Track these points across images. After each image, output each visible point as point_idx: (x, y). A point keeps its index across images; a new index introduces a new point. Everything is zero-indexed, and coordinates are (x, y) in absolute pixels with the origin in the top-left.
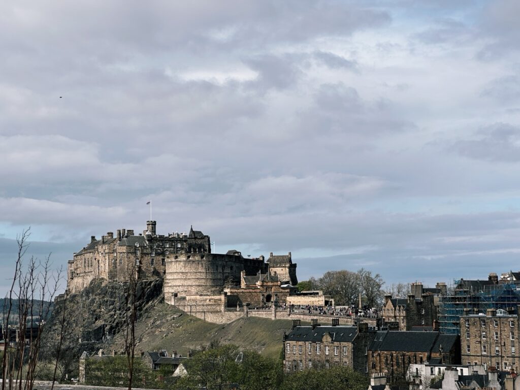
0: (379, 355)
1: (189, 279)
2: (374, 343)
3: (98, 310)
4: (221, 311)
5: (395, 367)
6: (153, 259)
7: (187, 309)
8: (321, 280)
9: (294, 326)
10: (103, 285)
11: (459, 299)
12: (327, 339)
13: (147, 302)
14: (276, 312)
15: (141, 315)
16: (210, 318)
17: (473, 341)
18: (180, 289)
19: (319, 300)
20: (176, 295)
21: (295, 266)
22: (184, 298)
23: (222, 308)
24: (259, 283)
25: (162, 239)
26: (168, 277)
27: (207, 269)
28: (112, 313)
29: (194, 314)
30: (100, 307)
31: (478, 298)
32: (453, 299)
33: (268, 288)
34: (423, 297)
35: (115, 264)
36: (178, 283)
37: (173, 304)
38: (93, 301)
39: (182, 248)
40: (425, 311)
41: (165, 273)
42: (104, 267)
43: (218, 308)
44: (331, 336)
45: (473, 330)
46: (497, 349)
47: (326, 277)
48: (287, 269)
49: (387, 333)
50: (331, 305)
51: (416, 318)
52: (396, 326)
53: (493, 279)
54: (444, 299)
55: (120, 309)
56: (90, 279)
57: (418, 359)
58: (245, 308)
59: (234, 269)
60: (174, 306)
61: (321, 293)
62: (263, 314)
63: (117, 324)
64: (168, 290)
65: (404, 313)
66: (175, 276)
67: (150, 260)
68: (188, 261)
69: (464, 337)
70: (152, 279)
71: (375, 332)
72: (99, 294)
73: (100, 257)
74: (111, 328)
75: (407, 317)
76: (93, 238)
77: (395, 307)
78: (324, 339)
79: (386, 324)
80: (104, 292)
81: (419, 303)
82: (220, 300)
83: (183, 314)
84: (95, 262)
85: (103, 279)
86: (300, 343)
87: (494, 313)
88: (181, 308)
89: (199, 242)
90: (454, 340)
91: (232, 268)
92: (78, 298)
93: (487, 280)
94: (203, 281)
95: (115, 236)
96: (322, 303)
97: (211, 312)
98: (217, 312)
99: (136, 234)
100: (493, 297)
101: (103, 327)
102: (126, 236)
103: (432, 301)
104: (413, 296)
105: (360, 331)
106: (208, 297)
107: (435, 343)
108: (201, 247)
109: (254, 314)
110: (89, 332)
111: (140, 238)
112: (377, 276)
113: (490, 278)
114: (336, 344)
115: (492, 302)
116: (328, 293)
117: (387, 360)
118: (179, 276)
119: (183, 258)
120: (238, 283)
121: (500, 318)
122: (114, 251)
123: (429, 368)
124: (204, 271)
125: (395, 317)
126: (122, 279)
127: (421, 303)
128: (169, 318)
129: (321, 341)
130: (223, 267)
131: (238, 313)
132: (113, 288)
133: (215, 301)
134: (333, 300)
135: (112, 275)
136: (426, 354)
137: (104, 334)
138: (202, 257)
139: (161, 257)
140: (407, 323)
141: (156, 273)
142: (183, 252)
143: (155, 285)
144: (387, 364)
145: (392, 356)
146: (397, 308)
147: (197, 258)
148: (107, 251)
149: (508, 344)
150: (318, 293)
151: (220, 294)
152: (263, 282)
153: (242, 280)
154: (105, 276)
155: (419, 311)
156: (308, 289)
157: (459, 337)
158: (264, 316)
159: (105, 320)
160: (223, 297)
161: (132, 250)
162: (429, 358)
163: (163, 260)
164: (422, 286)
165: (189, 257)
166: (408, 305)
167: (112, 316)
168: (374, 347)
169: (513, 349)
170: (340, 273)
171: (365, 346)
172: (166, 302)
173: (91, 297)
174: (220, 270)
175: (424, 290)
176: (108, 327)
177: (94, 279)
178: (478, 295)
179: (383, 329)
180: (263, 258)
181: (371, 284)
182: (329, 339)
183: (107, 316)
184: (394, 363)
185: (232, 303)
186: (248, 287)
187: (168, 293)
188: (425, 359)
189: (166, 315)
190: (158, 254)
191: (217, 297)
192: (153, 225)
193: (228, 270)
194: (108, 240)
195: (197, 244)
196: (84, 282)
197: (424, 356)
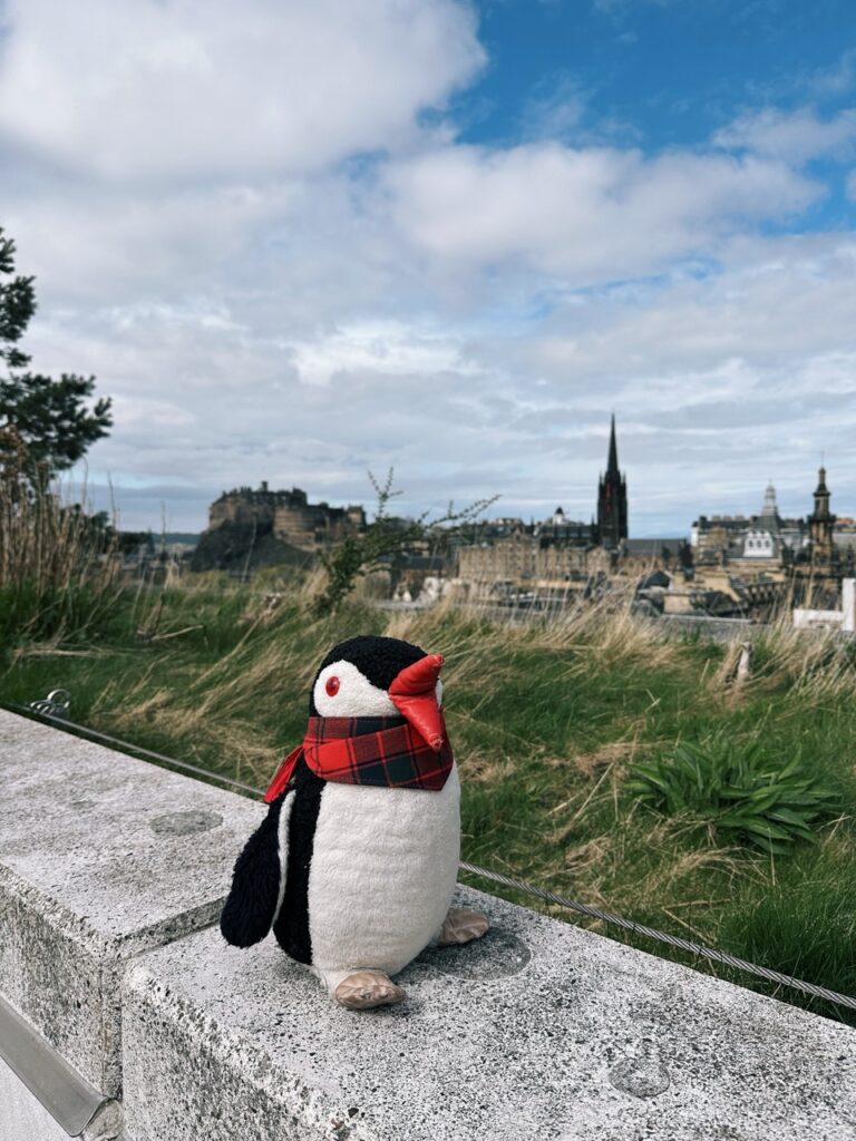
0: (408, 572)
1: (291, 522)
2: (405, 565)
3: (228, 542)
4: (311, 543)
5: (418, 580)
6: (266, 508)
7: (289, 542)
10: (231, 524)
11: (463, 536)
13: (263, 537)
15: (259, 545)
16: (305, 548)
17: (467, 562)
18: (285, 528)
20: (281, 532)
21: (365, 513)
22: (287, 535)
23: (313, 541)
24: (338, 525)
25: (272, 494)
26: (277, 520)
27: (303, 515)
28: (238, 544)
29: (294, 545)
30: (229, 540)
31: (475, 535)
33: (345, 528)
34: (441, 535)
35: (239, 510)
36: (283, 524)
39: (286, 501)
41: (274, 517)
42: (231, 512)
43: (310, 541)
45: (467, 557)
48: (360, 516)
49: (413, 559)
52: (420, 554)
53: (485, 523)
55: (243, 541)
56: (222, 520)
57: (433, 575)
58: (328, 541)
59: (322, 514)
60: (281, 540)
63: (241, 551)
64: (276, 529)
66: (281, 519)
67: (264, 509)
68: (290, 510)
69: (461, 560)
70: (265, 521)
71: (406, 558)
72: (229, 531)
73: (228, 505)
74: (237, 554)
75: (429, 548)
76: (224, 493)
80: (232, 530)
81: (438, 540)
82: (311, 535)
83: (286, 545)
84: (225, 509)
85: (231, 520)
87: (479, 545)
88: (285, 541)
89: (298, 496)
91: (320, 514)
92: (214, 534)
94: (301, 522)
95: (239, 492)
97: (306, 544)
98: (309, 544)
99: (254, 490)
101: (232, 552)
102: (247, 493)
106: (303, 533)
108: (300, 499)
111: (257, 493)
117: (413, 575)
118: (284, 519)
119: (286, 507)
120: (324, 525)
121: (483, 548)
122: (238, 501)
123: (438, 579)
124: (300, 516)
126: (244, 520)
127: (440, 539)
128: (277, 548)
130: (314, 514)
131: (324, 544)
132: (238, 527)
133: (308, 536)
135: (237, 517)
136: (438, 571)
137: (232, 558)
138: (300, 506)
139: (271, 507)
140: (430, 552)
141: (267, 516)
142: (287, 503)
143: (267, 526)
144: (413, 577)
145: (416, 572)
147: (295, 507)
148: (233, 501)
151: (311, 531)
152: (342, 523)
153: (327, 523)
154: (232, 518)
157: (458, 561)
159: (233, 549)
160: (313, 534)
161: (250, 501)
162: (439, 574)
163: (273, 508)
165: (290, 507)
167: (237, 546)
168: (405, 568)
171: (399, 567)
172: (275, 537)
173: (224, 533)
174: (312, 516)
177: (225, 521)
178: (475, 533)
179: (412, 556)
180: (344, 507)
183: (234, 546)
184: (418, 577)
185: (319, 538)
186: (331, 527)
187: (277, 531)
188: (437, 574)
189: (275, 546)
190: (269, 504)
191: (309, 534)
192: (265, 484)
193: (318, 516)
194: (234, 494)
195: (296, 498)
196: (218, 522)
197: (436, 572)
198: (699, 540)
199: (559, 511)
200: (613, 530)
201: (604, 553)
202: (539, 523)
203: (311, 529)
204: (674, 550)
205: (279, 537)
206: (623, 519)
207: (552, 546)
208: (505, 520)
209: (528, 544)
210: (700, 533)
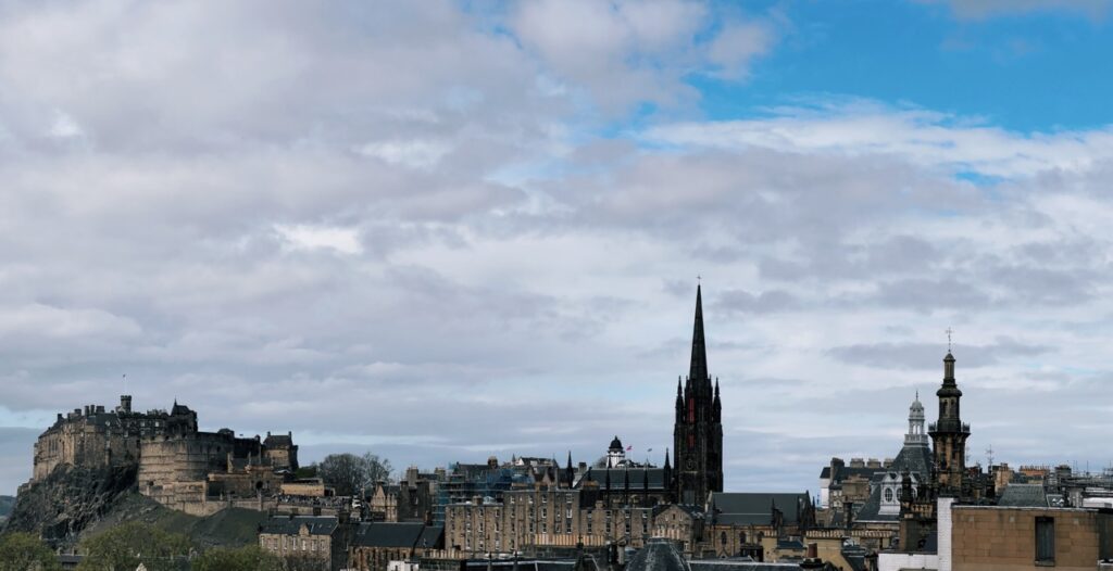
0: (361, 551)
1: (167, 464)
2: (356, 536)
3: (61, 502)
4: (201, 501)
5: (377, 566)
6: (126, 441)
7: (163, 501)
8: (322, 465)
9: (271, 516)
10: (68, 471)
11: (454, 486)
12: (304, 531)
13: (119, 492)
14: (263, 501)
15: (110, 507)
16: (190, 509)
17: (457, 533)
18: (157, 476)
19: (317, 490)
20: (151, 483)
21: (296, 447)
22: (161, 488)
23: (203, 497)
24: (248, 468)
25: (138, 416)
26: (144, 462)
27: (189, 450)
28: (78, 504)
29: (171, 507)
30: (63, 498)
31: (473, 485)
32: (448, 486)
33: (259, 473)
34: (418, 483)
35: (82, 446)
36: (154, 469)
37: (148, 494)
38: (56, 491)
39: (160, 428)
40: (420, 501)
41: (139, 456)
42: (69, 449)
43: (199, 497)
44: (309, 527)
45: (458, 521)
46: (482, 542)
47: (327, 461)
48: (287, 453)
49: (370, 526)
50: (332, 495)
51: (408, 508)
52: (383, 517)
53: (493, 463)
54: (441, 486)
55: (86, 501)
56: (54, 464)
57: (401, 556)
58: (229, 497)
59: (222, 449)
60: (150, 497)
61: (321, 481)
62: (248, 505)
63: (83, 518)
64: (143, 478)
65: (394, 503)
66: (151, 461)
67: (122, 442)
68: (165, 444)
69: (448, 528)
70: (125, 464)
71: (358, 524)
72: (64, 483)
73: (65, 438)
74: (76, 523)
75: (398, 507)
76: (60, 416)
77: (386, 495)
78: (301, 532)
79: (371, 513)
80: (69, 480)
81: (412, 491)
82: (201, 487)
83: (158, 506)
84: (60, 444)
85: (68, 464)
86: (276, 536)
87: (480, 501)
88: (157, 499)
89: (183, 418)
90: (439, 532)
91: (219, 449)
92: (41, 488)
93: (486, 464)
94: (185, 464)
95: (83, 413)
96: (322, 493)
97: (191, 502)
98: (198, 501)
99: (108, 411)
100: (488, 484)
101: (67, 521)
102: (96, 415)
103: (427, 488)
104: (406, 483)
105: (341, 522)
106: (188, 484)
107: (420, 536)
108: (184, 423)
109: (239, 504)
110: (50, 528)
111: (112, 416)
112: (386, 461)
113: (489, 462)
114: (314, 537)
115: (487, 489)
116: (328, 481)
117: (369, 557)
118: (156, 461)
119: (160, 439)
120: (224, 467)
121: (485, 506)
122: (82, 430)
123: (409, 565)
124: (185, 452)
125: (386, 507)
126: (90, 463)
127: (415, 491)
128: (142, 512)
129: (298, 533)
130: (209, 448)
131: (221, 503)
132: (79, 475)
133: (196, 487)
134: (334, 490)
135: (79, 458)
136: (409, 550)
137: (67, 531)
138: (184, 435)
139: (135, 439)
140: (398, 514)
141: (129, 456)
142: (162, 432)
143: (127, 472)
144: (368, 562)
145: (374, 551)
146: (389, 496)
147: (178, 437)
148: (73, 431)
149: (493, 537)
150: (317, 481)
151: (201, 479)
152: (253, 465)
153: (230, 463)
154: (70, 460)
155: (412, 500)
156: (309, 475)
157: (444, 530)
158: (250, 507)
159: (69, 514)
160: (204, 483)
161: (101, 430)
162: (412, 554)
163: (138, 441)
164: (417, 471)
165: (167, 438)
166: (400, 493)
167: (77, 508)
168: (356, 542)
169: (497, 543)
170: (342, 456)
171: (346, 540)
172: (140, 492)
173: (55, 485)
174: (205, 451)
175: (420, 476)
176: (71, 522)
177: (58, 465)
178: (473, 481)
179: (367, 521)
180: (259, 437)
181: (377, 469)
182: (307, 532)
183: (71, 508)
184: (377, 561)
185: (214, 492)
186: (235, 472)
187: (143, 481)
188: (408, 556)
189: (139, 507)
190: (131, 434)
191: (197, 484)
192: (127, 400)
193: (214, 452)
194: (75, 418)
195: (180, 422)
196: (48, 468)
197: (407, 551)
198: (832, 499)
199: (616, 445)
200: (699, 477)
201: (682, 517)
202: (583, 465)
203: (202, 475)
204: (790, 513)
205: (147, 493)
206: (715, 459)
207: (599, 504)
208: (526, 461)
209: (559, 498)
210: (832, 488)
